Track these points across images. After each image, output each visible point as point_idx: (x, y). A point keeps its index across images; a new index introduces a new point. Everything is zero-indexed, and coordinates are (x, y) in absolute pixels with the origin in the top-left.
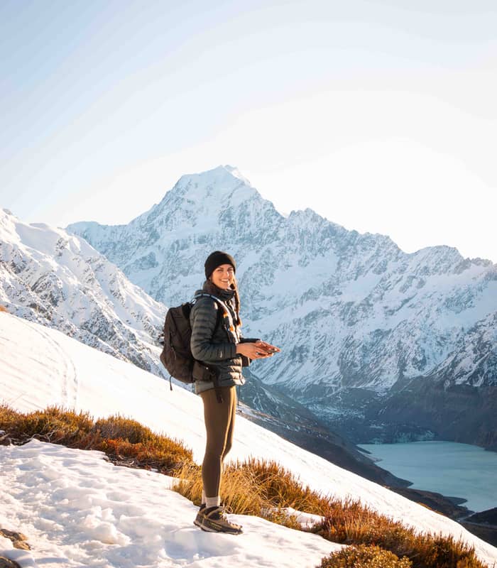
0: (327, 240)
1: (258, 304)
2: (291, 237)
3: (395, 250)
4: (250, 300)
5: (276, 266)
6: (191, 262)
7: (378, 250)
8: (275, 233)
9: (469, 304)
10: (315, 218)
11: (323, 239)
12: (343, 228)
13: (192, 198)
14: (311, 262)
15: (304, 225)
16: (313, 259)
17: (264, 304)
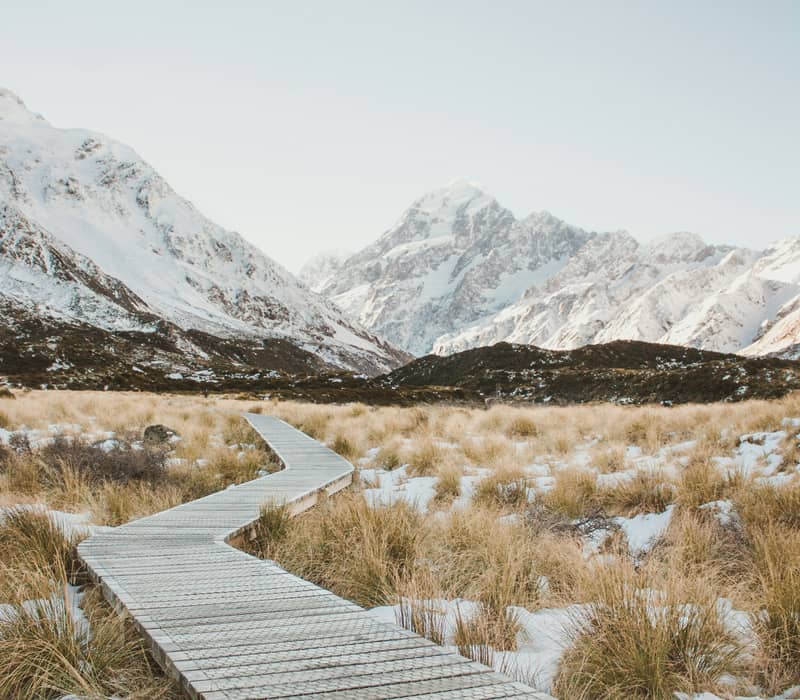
0: (564, 243)
1: (476, 307)
2: (523, 240)
3: (633, 245)
4: (469, 303)
5: (503, 270)
6: (410, 266)
7: (613, 244)
8: (506, 236)
9: (706, 288)
10: (550, 221)
11: (558, 242)
12: (581, 230)
13: (427, 210)
14: (544, 265)
15: (538, 226)
16: (546, 262)
17: (484, 307)
